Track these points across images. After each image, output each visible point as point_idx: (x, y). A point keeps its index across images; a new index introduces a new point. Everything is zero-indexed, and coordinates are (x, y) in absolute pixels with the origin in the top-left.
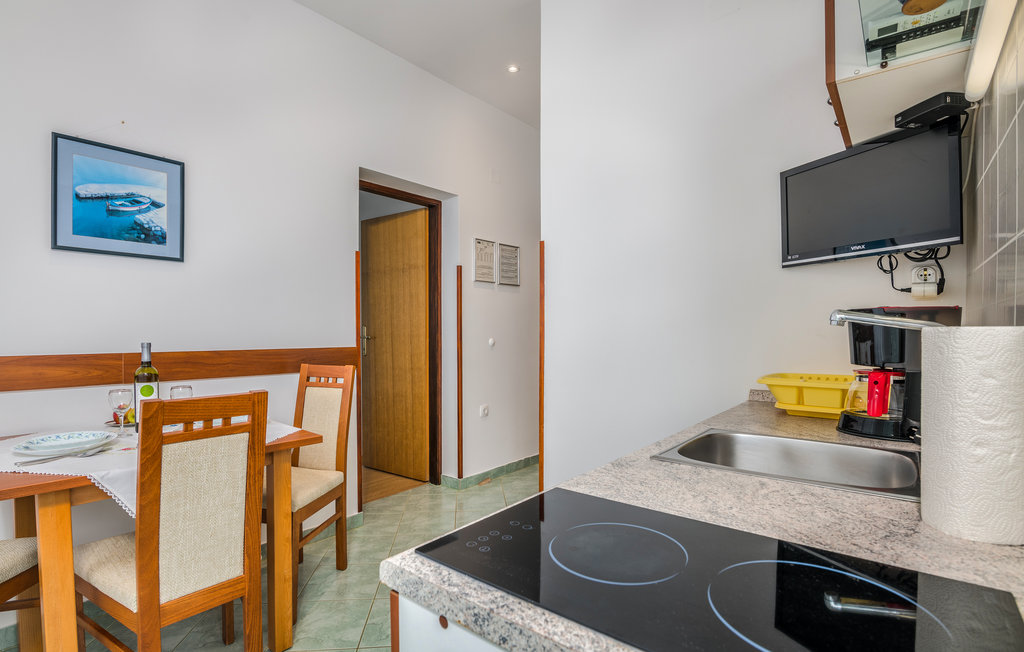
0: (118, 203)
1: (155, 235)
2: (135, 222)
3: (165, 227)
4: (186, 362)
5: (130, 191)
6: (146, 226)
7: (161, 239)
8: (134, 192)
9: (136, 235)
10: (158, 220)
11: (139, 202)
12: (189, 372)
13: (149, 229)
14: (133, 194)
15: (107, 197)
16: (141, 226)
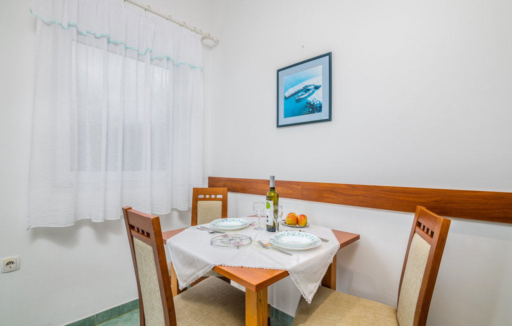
0: (300, 94)
1: (316, 107)
2: (307, 103)
3: (321, 100)
4: (331, 191)
5: (305, 85)
6: (312, 103)
7: (319, 109)
8: (307, 85)
9: (307, 110)
10: (318, 97)
11: (308, 90)
12: (332, 198)
13: (313, 105)
14: (306, 86)
15: (296, 93)
16: (309, 103)
